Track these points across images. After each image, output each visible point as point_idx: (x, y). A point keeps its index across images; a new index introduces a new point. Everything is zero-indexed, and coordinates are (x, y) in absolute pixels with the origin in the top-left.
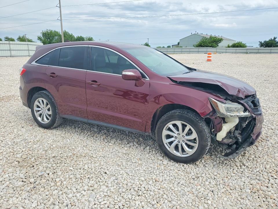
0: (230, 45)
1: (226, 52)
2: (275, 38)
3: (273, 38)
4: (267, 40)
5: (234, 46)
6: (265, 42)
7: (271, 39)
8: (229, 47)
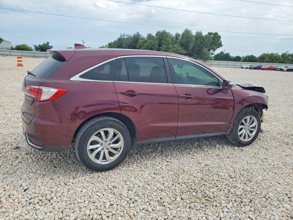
0: (14, 47)
1: (10, 55)
2: (48, 43)
3: (46, 43)
4: (41, 44)
5: (19, 48)
6: (39, 46)
7: (45, 43)
8: (12, 49)
